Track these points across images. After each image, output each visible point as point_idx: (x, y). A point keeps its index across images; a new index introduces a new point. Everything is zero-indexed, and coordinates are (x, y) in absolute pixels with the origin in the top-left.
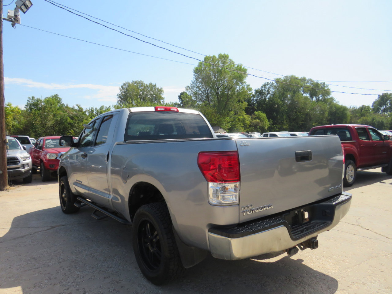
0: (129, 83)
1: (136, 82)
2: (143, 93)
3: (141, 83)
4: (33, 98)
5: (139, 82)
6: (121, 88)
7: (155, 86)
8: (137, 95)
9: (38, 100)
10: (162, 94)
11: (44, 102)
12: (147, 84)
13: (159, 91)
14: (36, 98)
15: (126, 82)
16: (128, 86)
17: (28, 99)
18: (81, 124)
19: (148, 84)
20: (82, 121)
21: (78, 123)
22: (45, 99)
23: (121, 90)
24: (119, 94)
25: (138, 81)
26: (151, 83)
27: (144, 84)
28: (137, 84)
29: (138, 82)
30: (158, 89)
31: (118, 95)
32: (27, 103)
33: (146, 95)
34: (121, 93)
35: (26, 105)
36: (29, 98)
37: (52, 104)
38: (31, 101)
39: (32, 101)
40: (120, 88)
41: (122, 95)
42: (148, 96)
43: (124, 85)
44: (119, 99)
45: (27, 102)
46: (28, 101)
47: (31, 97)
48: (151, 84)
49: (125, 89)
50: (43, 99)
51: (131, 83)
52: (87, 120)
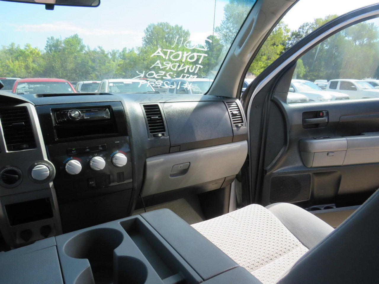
0: (154, 25)
1: (161, 24)
2: (168, 36)
3: (167, 25)
4: (52, 38)
5: (165, 24)
6: (146, 31)
7: (181, 28)
8: (162, 38)
9: (58, 40)
10: (188, 38)
11: (64, 43)
12: (172, 27)
13: (185, 34)
14: (55, 39)
15: (151, 24)
16: (153, 29)
17: (47, 40)
18: (103, 67)
19: (174, 26)
20: (105, 64)
21: (100, 67)
22: (65, 40)
23: (146, 33)
24: (144, 38)
25: (163, 23)
26: (177, 25)
27: (170, 26)
28: (163, 26)
29: (163, 24)
30: (184, 31)
31: (143, 38)
32: (47, 44)
33: (172, 38)
34: (146, 36)
35: (46, 47)
36: (48, 39)
37: (72, 46)
38: (50, 42)
39: (51, 42)
40: (145, 31)
41: (148, 38)
42: (174, 39)
43: (150, 27)
44: (144, 43)
46: (47, 41)
47: (50, 37)
48: (177, 26)
49: (150, 31)
50: (63, 39)
51: (156, 25)
52: (109, 63)
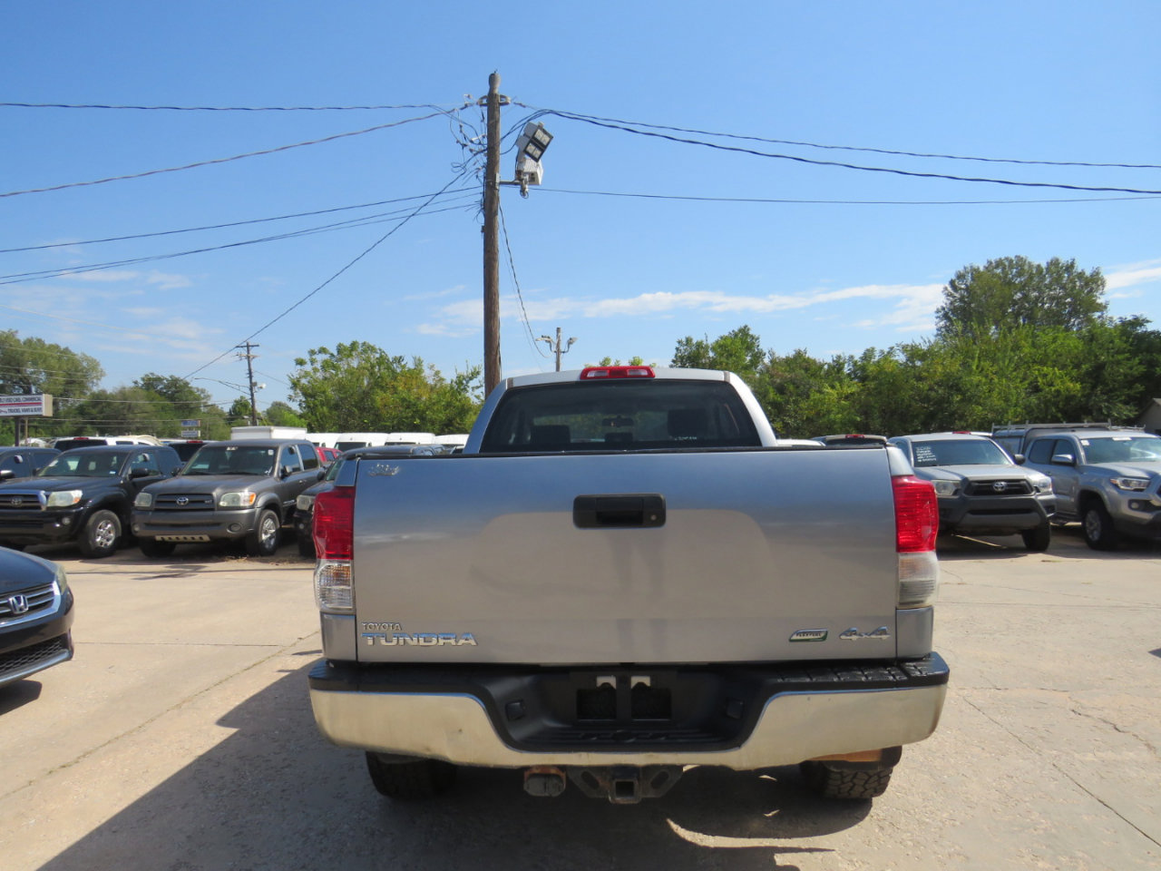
0: (975, 271)
1: (999, 263)
2: (1025, 297)
3: (1020, 263)
4: (689, 341)
5: (1011, 261)
6: (950, 289)
7: (1070, 267)
8: (1002, 306)
9: (699, 345)
10: (1098, 294)
11: (713, 349)
12: (1039, 266)
13: (1087, 284)
14: (694, 342)
15: (965, 268)
16: (973, 279)
17: (677, 345)
18: (803, 405)
19: (1044, 265)
20: (808, 397)
21: (796, 402)
22: (717, 342)
23: (949, 295)
24: (943, 309)
25: (1007, 259)
26: (1057, 260)
27: (1030, 266)
28: (1004, 268)
29: (1007, 263)
30: (1081, 275)
31: (938, 311)
32: (676, 356)
33: (1037, 298)
34: (948, 302)
35: (674, 361)
36: (679, 342)
37: (731, 355)
38: (683, 351)
39: (685, 350)
40: (946, 289)
41: (954, 310)
42: (1043, 304)
43: (960, 276)
44: (942, 323)
45: (675, 351)
46: (677, 349)
47: (684, 340)
48: (1054, 263)
49: (961, 289)
50: (712, 340)
51: (982, 269)
52: (820, 392)
